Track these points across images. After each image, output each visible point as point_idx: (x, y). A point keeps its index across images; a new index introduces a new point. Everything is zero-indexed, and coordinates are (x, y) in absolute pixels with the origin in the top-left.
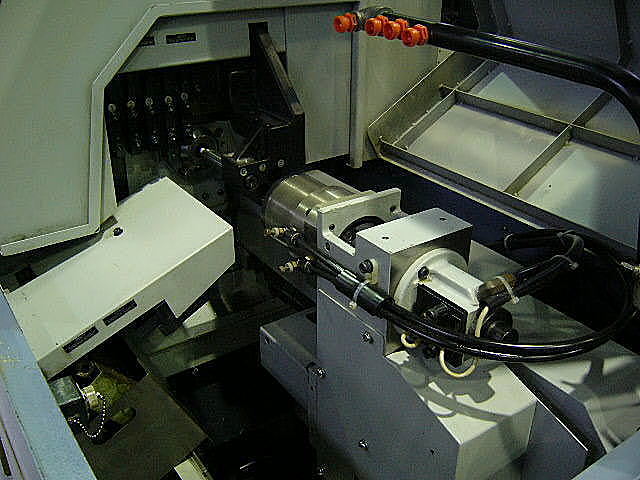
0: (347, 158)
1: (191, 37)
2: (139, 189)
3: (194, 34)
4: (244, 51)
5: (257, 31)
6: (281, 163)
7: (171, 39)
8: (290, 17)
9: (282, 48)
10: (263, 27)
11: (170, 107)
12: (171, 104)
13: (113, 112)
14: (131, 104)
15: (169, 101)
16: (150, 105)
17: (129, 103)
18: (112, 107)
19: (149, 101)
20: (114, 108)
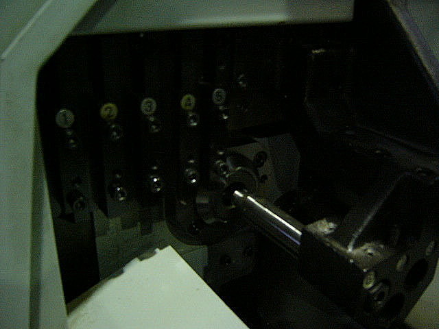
11: (191, 118)
12: (193, 111)
13: (69, 128)
14: (109, 110)
15: (190, 105)
16: (150, 113)
17: (106, 109)
18: (65, 115)
19: (148, 106)
20: (70, 116)
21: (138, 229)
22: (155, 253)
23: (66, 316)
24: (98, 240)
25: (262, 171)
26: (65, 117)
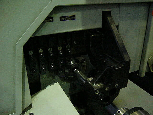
0: (138, 72)
1: (73, 17)
2: (45, 88)
3: (75, 16)
4: (99, 25)
5: (106, 15)
6: (116, 85)
7: (62, 18)
8: (122, 9)
9: (117, 24)
10: (109, 13)
11: (61, 52)
12: (61, 50)
13: (32, 55)
14: (41, 51)
15: (60, 49)
16: (51, 51)
17: (40, 51)
18: (31, 52)
19: (50, 49)
20: (32, 53)
21: (51, 78)
22: (54, 84)
23: (31, 99)
24: (41, 80)
25: (83, 64)
26: (31, 53)
